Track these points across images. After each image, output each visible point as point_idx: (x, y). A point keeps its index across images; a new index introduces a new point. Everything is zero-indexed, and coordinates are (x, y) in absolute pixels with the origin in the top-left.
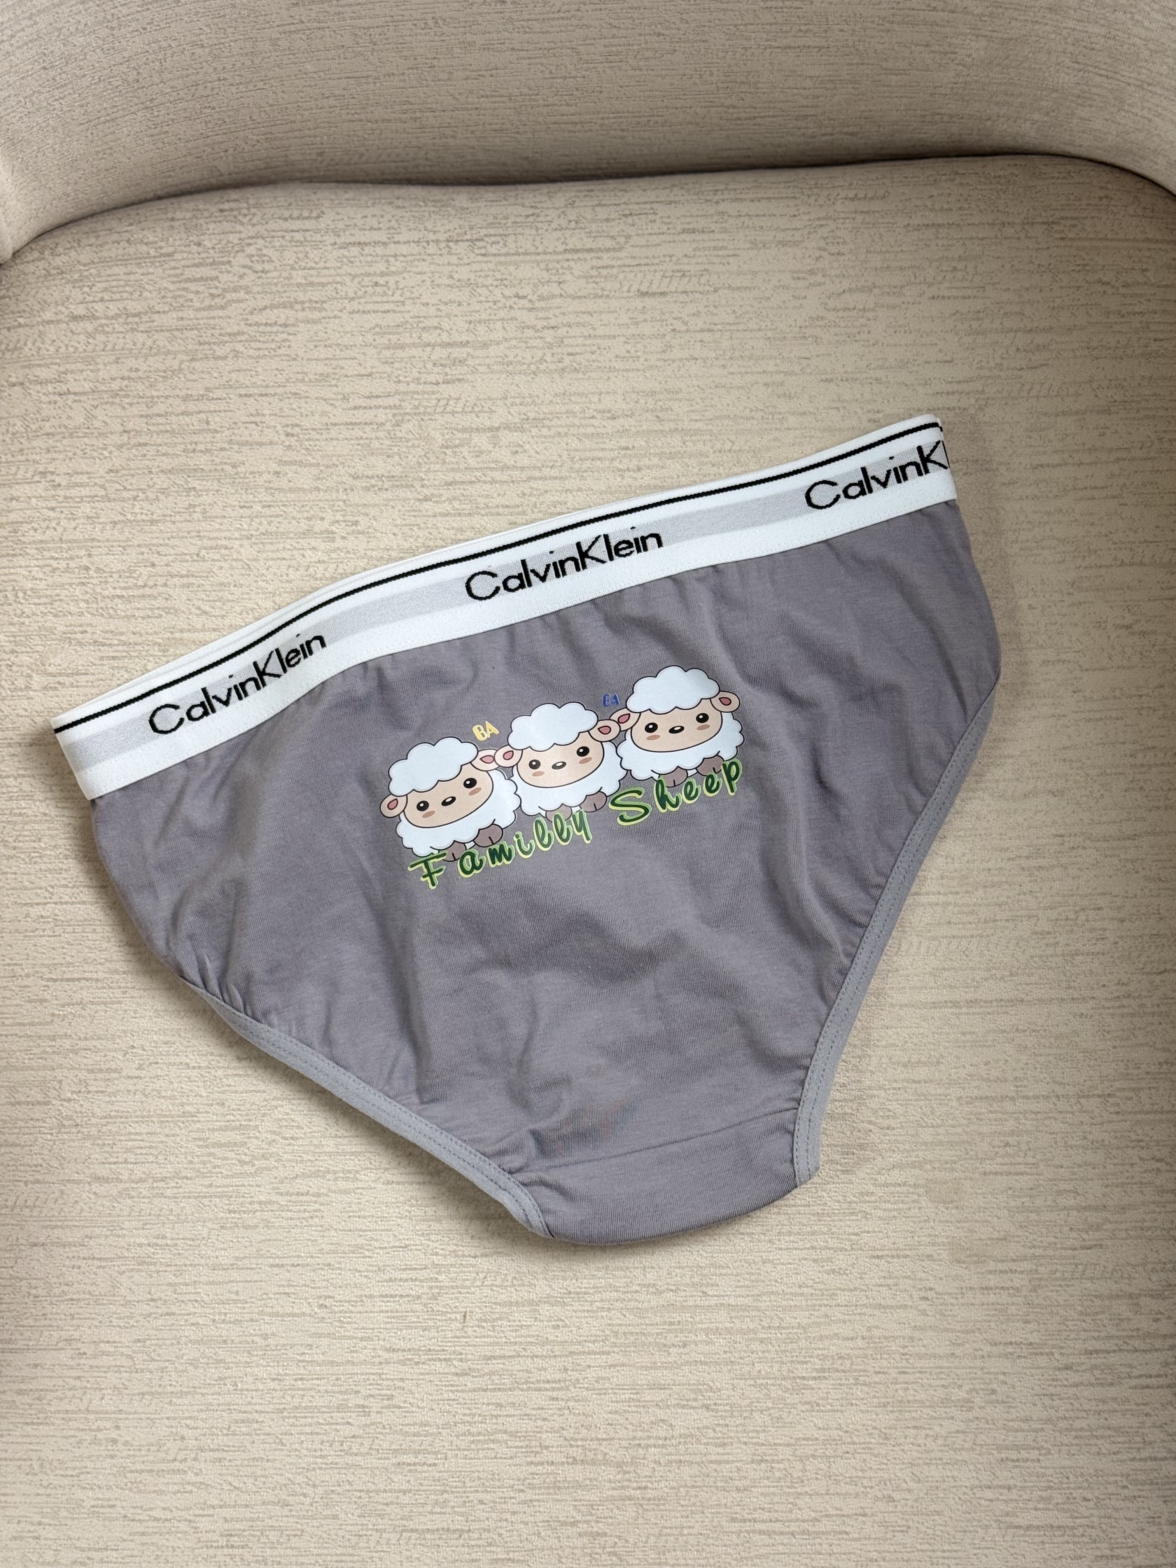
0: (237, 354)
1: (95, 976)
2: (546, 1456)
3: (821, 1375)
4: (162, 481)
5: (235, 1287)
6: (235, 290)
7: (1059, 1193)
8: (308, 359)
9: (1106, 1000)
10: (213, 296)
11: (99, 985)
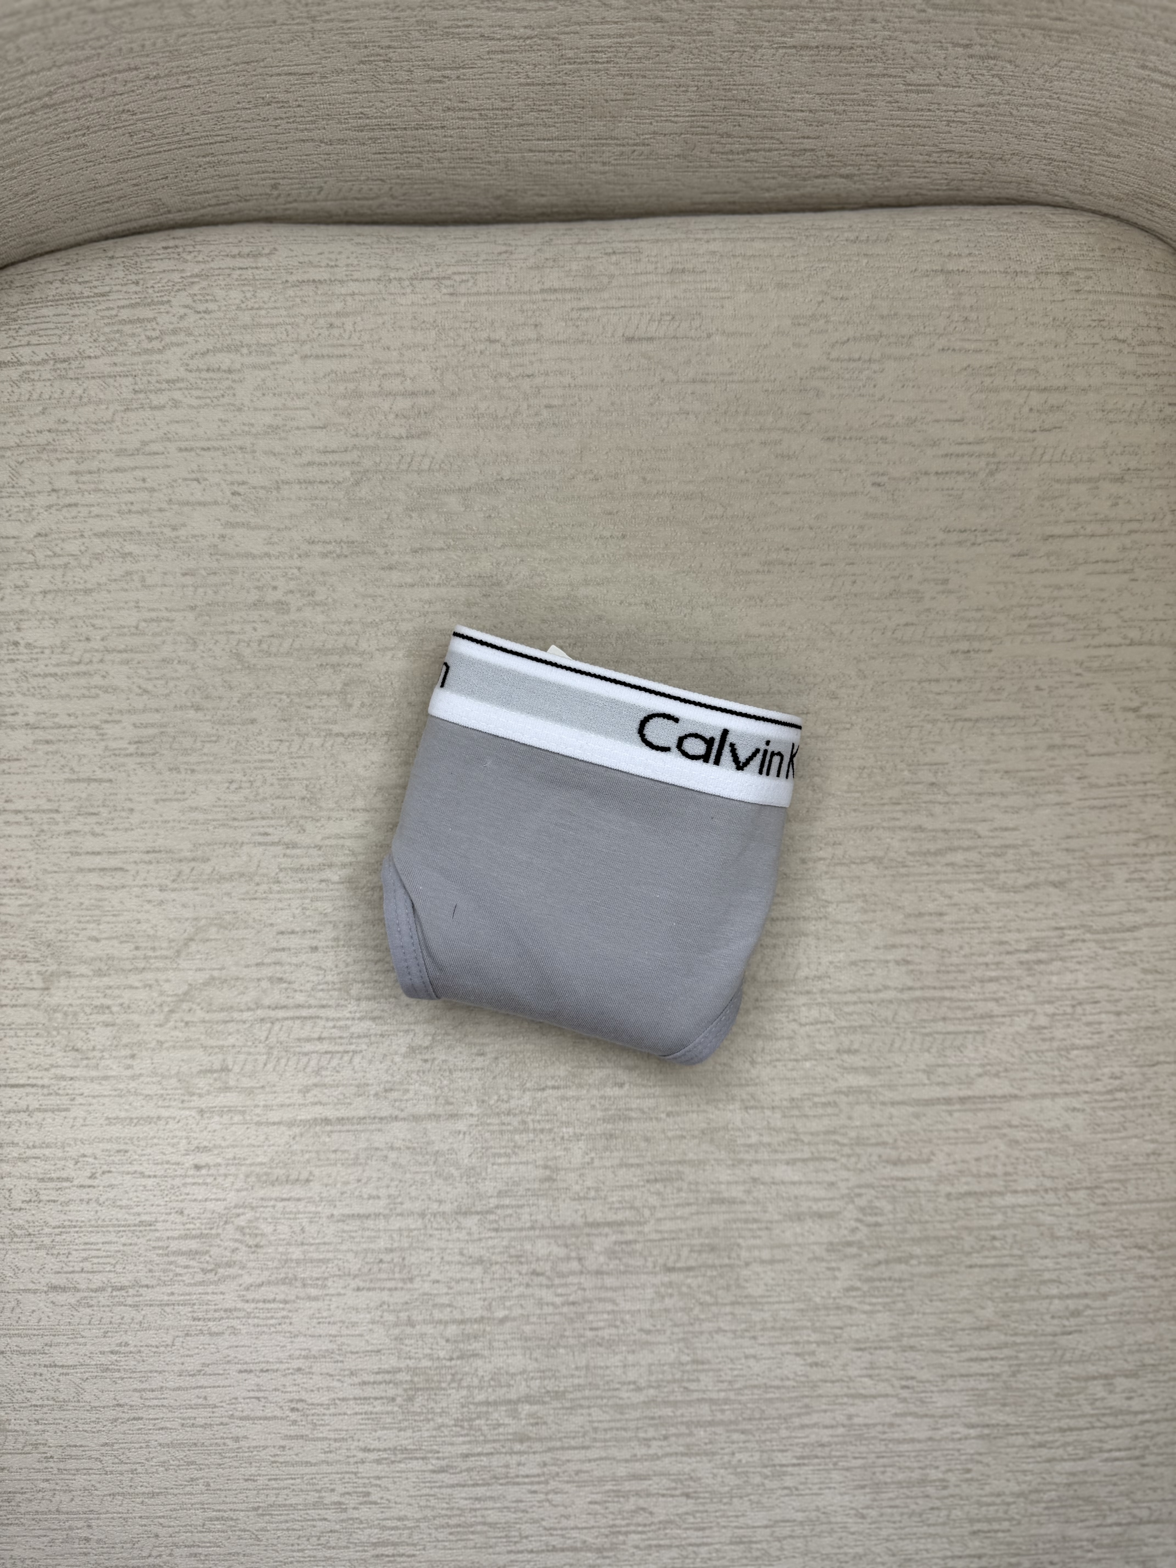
0: (176, 404)
1: (40, 1082)
2: (526, 1545)
3: (801, 1461)
4: (98, 545)
5: (202, 1392)
6: (175, 332)
7: (1043, 1282)
8: (256, 409)
9: (1100, 1093)
10: (150, 339)
11: (45, 1091)
